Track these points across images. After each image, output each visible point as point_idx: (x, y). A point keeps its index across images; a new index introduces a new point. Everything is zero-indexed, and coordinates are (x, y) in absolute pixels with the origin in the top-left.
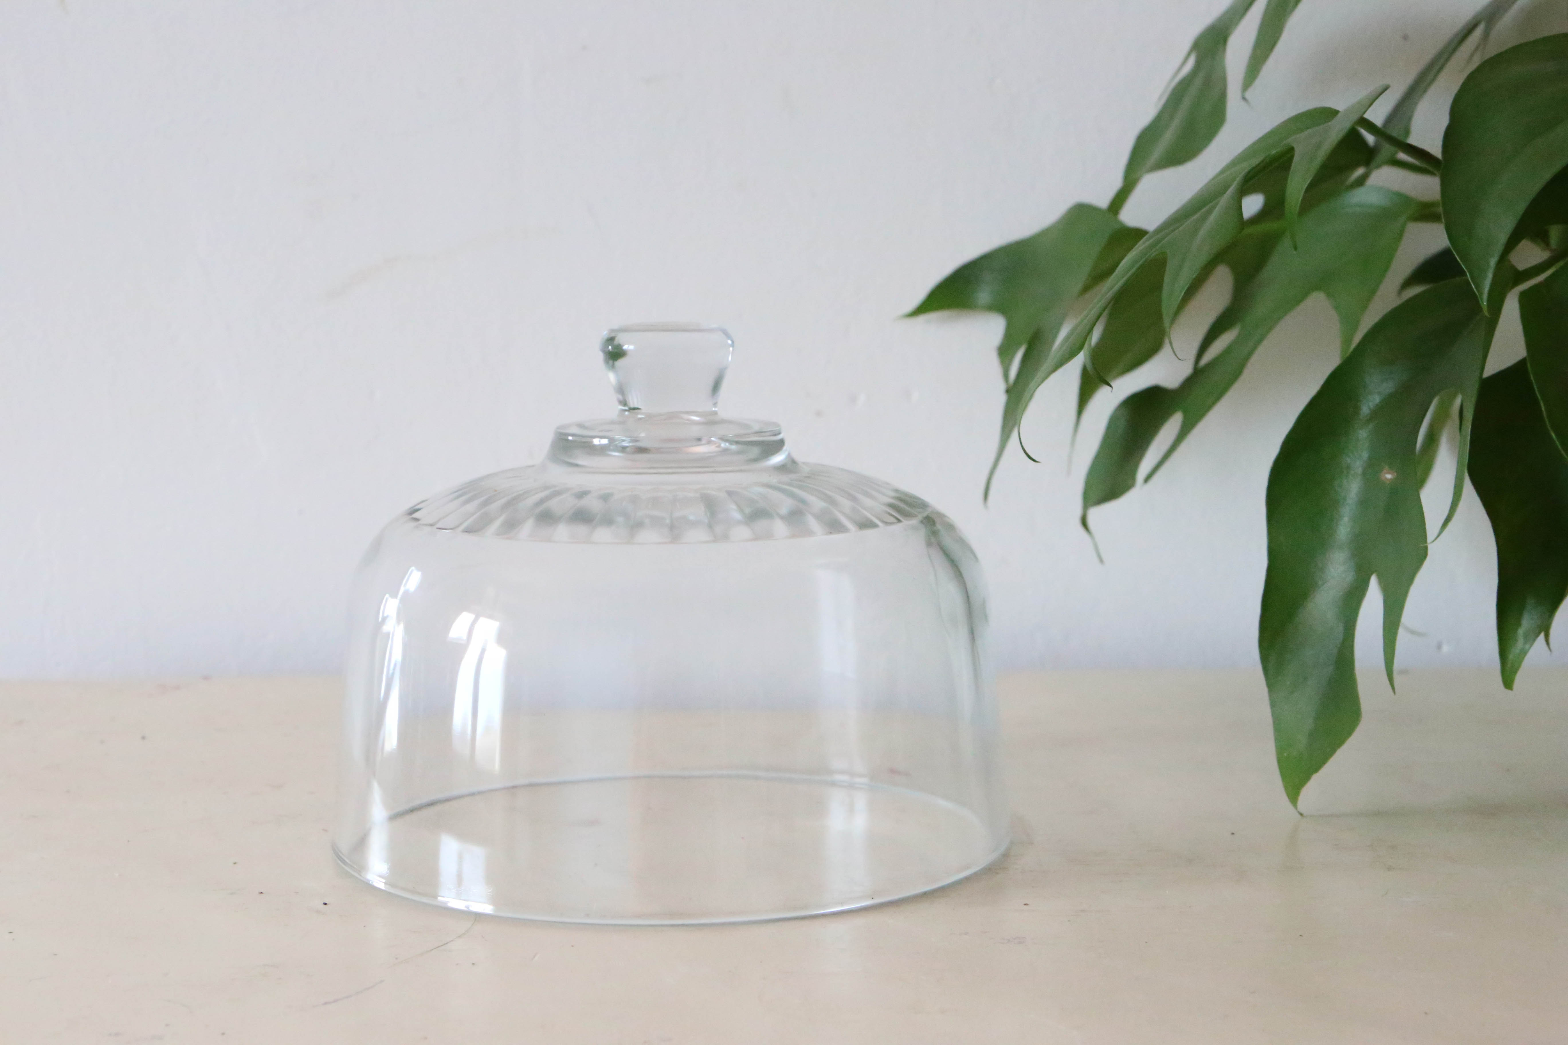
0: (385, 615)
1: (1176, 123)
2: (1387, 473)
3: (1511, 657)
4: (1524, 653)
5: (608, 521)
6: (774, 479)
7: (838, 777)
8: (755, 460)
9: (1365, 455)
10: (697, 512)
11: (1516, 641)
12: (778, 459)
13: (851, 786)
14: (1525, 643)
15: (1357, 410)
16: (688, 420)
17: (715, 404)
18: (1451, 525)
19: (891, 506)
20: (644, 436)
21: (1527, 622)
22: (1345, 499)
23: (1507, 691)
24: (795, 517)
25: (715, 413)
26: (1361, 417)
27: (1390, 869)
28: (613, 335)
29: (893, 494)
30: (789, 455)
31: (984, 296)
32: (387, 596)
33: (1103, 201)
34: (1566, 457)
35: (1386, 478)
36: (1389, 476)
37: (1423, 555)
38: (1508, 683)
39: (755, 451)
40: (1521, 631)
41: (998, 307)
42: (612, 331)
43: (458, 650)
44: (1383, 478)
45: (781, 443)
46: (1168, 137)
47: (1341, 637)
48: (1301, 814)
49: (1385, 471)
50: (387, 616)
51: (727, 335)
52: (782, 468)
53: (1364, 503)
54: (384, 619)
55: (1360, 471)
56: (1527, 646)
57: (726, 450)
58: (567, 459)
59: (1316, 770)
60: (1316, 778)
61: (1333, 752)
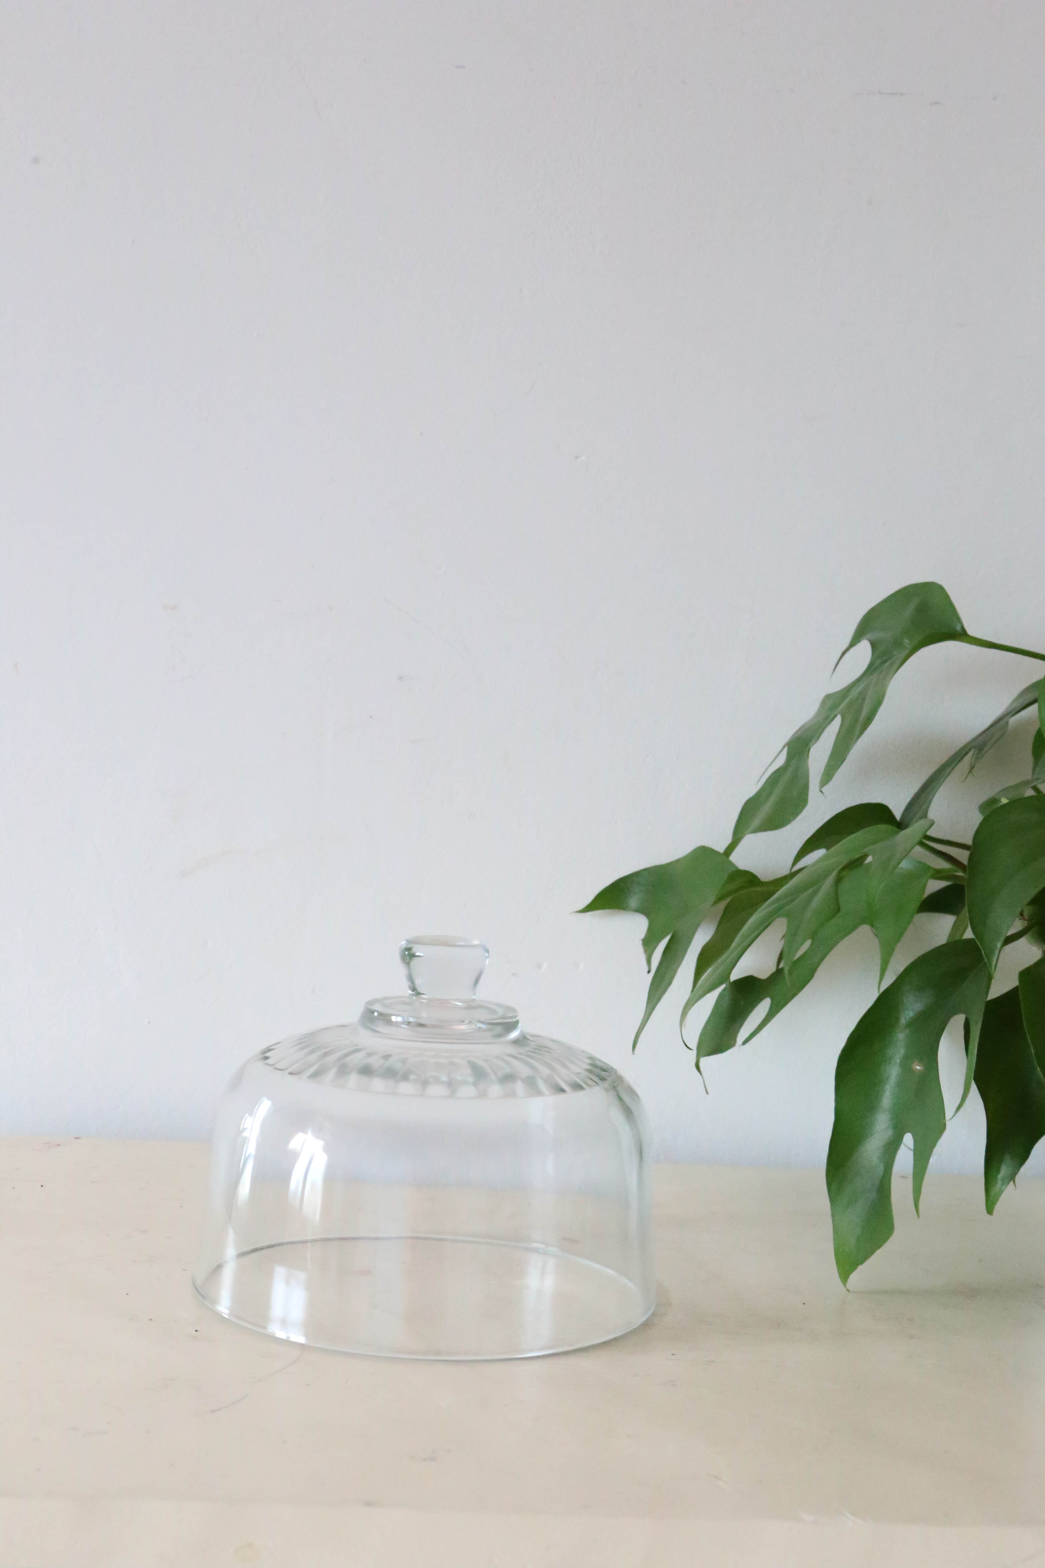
0: (245, 1127)
1: (773, 798)
2: (917, 1065)
3: (992, 1193)
4: (1001, 1192)
5: (405, 1077)
6: (513, 1050)
7: (535, 1245)
8: (499, 1036)
9: (902, 1051)
10: (464, 1074)
11: (997, 1182)
12: (514, 1035)
13: (545, 1253)
14: (1003, 1184)
15: (897, 1020)
16: (455, 1005)
17: (474, 994)
18: (962, 1109)
19: (590, 1071)
20: (425, 1015)
21: (1004, 1170)
22: (887, 1079)
23: (989, 1216)
24: (531, 1083)
25: (474, 1000)
26: (900, 1025)
27: (911, 1337)
28: (409, 946)
29: (588, 1061)
30: (521, 1032)
31: (633, 902)
32: (247, 1115)
33: (721, 848)
34: (1044, 1080)
35: (916, 1068)
36: (918, 1068)
37: (943, 1128)
38: (990, 1210)
39: (498, 1029)
40: (1000, 1176)
41: (643, 910)
42: (408, 941)
43: (294, 1156)
44: (914, 1068)
45: (517, 1022)
46: (767, 808)
47: (882, 1173)
48: (848, 1290)
49: (915, 1064)
50: (246, 1129)
51: (487, 951)
52: (516, 1042)
53: (900, 1083)
54: (244, 1129)
55: (898, 1061)
56: (1004, 1187)
57: (480, 1028)
58: (374, 1028)
59: (862, 1263)
60: (860, 1268)
61: (872, 1252)
